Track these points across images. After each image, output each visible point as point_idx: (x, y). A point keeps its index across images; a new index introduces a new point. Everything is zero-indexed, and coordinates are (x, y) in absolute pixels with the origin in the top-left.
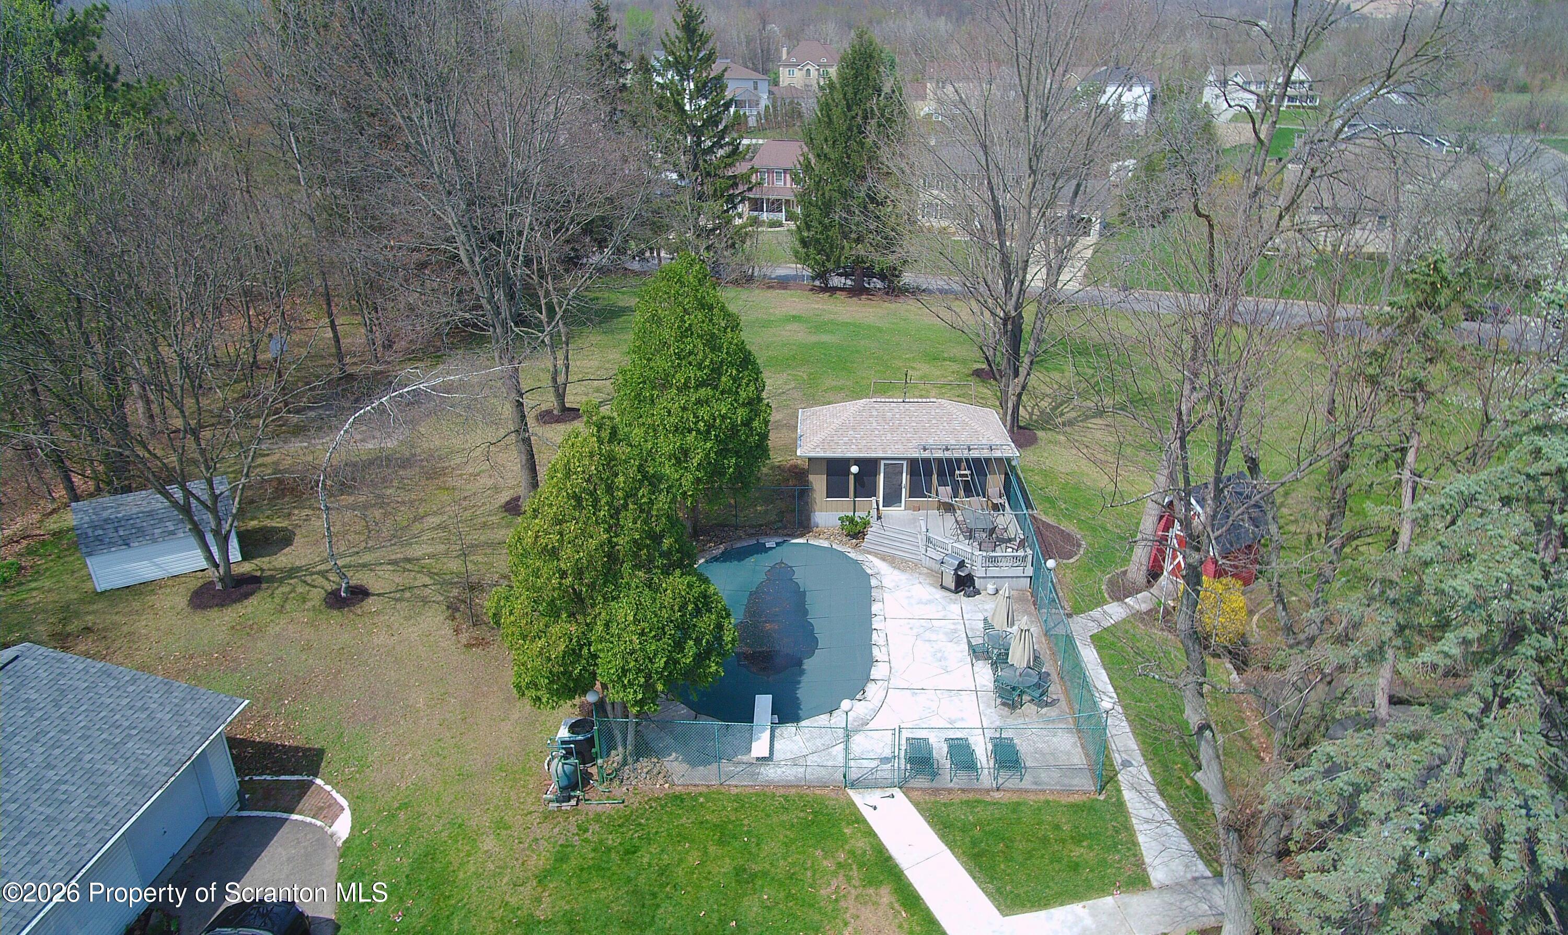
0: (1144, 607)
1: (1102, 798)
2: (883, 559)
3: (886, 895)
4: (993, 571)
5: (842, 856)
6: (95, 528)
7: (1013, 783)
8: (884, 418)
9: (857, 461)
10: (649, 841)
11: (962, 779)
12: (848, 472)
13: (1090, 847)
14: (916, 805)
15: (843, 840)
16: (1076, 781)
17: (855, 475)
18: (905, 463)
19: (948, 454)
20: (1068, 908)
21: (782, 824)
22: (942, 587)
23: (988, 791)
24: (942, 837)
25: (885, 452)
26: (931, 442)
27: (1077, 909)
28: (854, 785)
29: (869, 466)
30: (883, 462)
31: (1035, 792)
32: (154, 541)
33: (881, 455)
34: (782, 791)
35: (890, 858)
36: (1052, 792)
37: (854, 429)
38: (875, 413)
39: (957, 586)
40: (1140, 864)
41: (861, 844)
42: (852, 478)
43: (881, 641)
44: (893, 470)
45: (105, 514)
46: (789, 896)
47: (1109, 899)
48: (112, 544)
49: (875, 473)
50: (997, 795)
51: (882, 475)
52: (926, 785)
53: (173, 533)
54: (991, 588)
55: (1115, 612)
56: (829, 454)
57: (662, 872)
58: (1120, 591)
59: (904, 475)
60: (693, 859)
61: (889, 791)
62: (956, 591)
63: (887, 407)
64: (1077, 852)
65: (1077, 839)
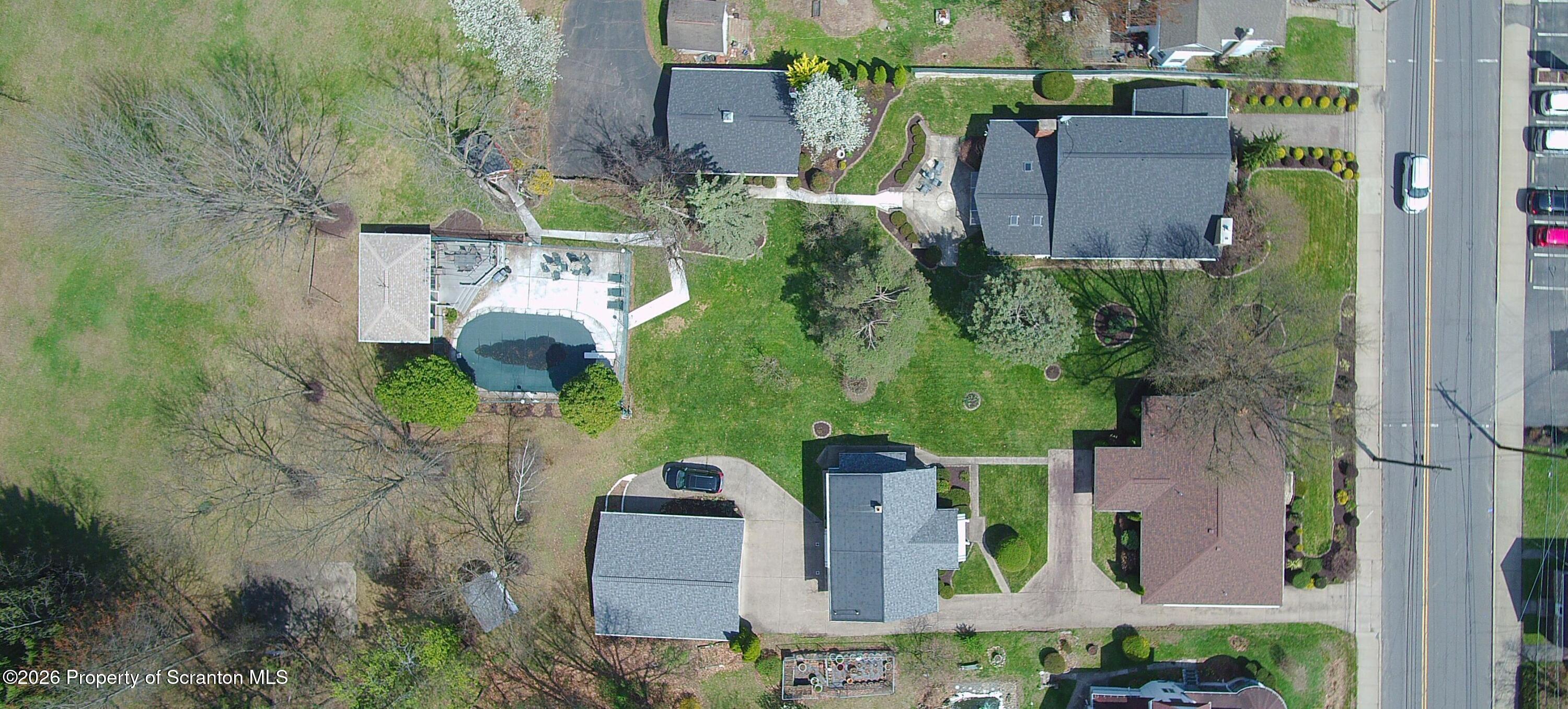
5: (653, 332)
10: (645, 386)
15: (647, 331)
21: (641, 349)
23: (630, 286)
24: (647, 302)
28: (627, 327)
31: (630, 272)
34: (629, 350)
35: (654, 318)
41: (649, 326)
46: (665, 347)
50: (631, 283)
52: (627, 304)
57: (655, 381)
60: (652, 373)
61: (631, 316)
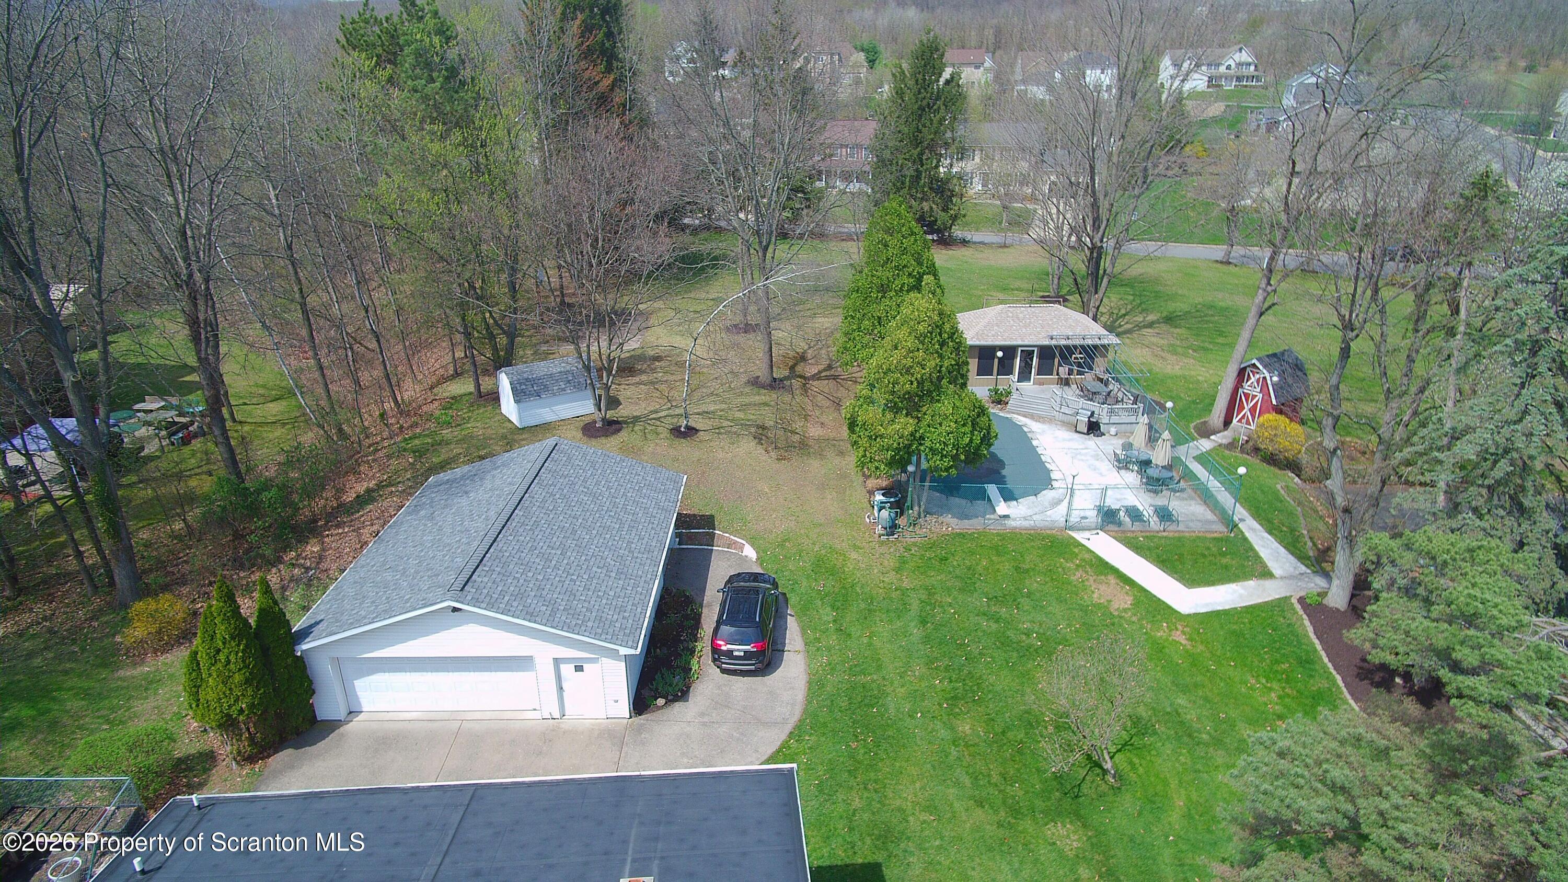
0: (1225, 441)
1: (1232, 535)
2: (1025, 416)
3: (1112, 580)
4: (1115, 419)
5: (1077, 562)
6: (521, 384)
7: (1173, 527)
8: (1018, 318)
9: (1001, 348)
10: (953, 555)
11: (1137, 526)
12: (993, 356)
13: (1233, 559)
14: (1115, 538)
15: (1074, 554)
16: (1214, 527)
17: (1000, 359)
18: (1036, 349)
19: (1069, 342)
20: (1227, 586)
21: (1033, 547)
22: (1077, 431)
23: (1158, 532)
24: (1137, 553)
25: (1023, 341)
26: (1055, 333)
27: (1233, 586)
28: (1072, 528)
29: (1010, 351)
30: (1020, 349)
31: (1188, 532)
32: (554, 395)
33: (1020, 343)
34: (1024, 532)
35: (1107, 563)
36: (1199, 532)
37: (998, 326)
38: (1010, 315)
39: (1089, 429)
40: (1264, 565)
41: (1087, 557)
42: (996, 361)
43: (1049, 460)
44: (1027, 355)
45: (525, 376)
46: (1053, 579)
47: (1251, 582)
48: (531, 395)
49: (1013, 357)
50: (1165, 534)
51: (1018, 359)
52: (1116, 529)
53: (564, 390)
54: (1113, 430)
55: (1205, 445)
56: (983, 343)
57: (969, 569)
58: (1205, 432)
59: (1035, 358)
60: (985, 563)
61: (1095, 532)
62: (1088, 434)
63: (1018, 310)
64: (1224, 561)
65: (1224, 555)
